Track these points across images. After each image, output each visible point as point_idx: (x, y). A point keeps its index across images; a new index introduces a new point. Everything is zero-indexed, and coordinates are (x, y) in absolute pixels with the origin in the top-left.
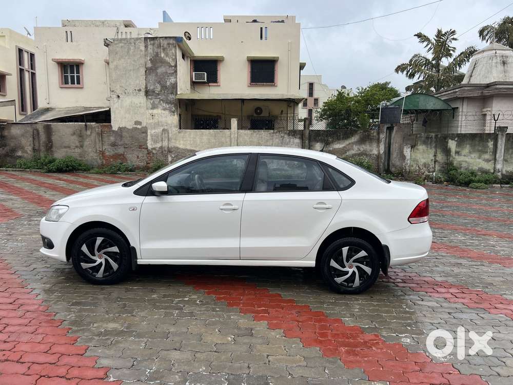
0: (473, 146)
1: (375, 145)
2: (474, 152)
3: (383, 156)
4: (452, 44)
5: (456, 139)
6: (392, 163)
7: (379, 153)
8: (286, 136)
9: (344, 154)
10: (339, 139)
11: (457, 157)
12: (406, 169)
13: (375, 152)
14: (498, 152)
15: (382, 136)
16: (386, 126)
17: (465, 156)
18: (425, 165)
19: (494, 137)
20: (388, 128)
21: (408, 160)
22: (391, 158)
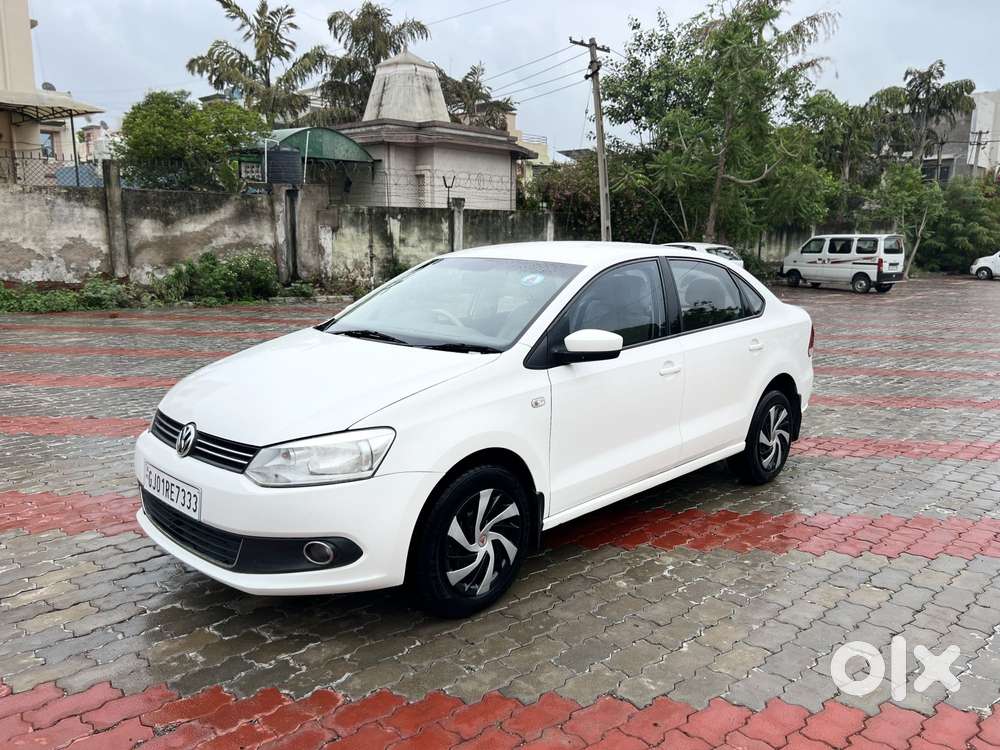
0: (423, 229)
1: (266, 227)
2: (425, 239)
3: (285, 249)
4: (287, 35)
5: (399, 217)
6: (301, 262)
7: (276, 243)
8: (60, 201)
9: (206, 244)
10: (192, 212)
11: (402, 249)
12: (326, 274)
13: (268, 240)
14: (456, 239)
15: (280, 208)
16: (284, 189)
17: (413, 246)
18: (358, 265)
19: (448, 214)
20: (288, 192)
21: (328, 255)
22: (298, 252)
